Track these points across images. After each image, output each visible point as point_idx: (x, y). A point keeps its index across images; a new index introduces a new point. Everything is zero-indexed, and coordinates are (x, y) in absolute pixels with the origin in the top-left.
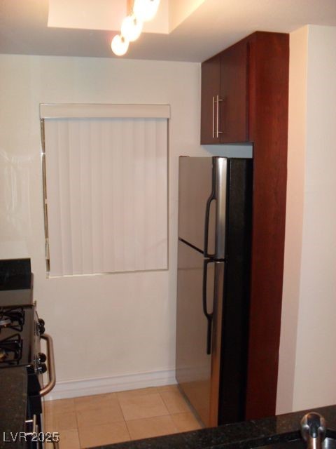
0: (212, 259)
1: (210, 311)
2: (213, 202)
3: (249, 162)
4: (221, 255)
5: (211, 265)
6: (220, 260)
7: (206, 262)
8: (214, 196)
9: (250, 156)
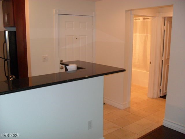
0: (6, 60)
1: (7, 75)
2: (5, 43)
3: (15, 32)
4: (9, 58)
5: (6, 62)
6: (9, 60)
7: (4, 61)
8: (5, 42)
9: (15, 30)
